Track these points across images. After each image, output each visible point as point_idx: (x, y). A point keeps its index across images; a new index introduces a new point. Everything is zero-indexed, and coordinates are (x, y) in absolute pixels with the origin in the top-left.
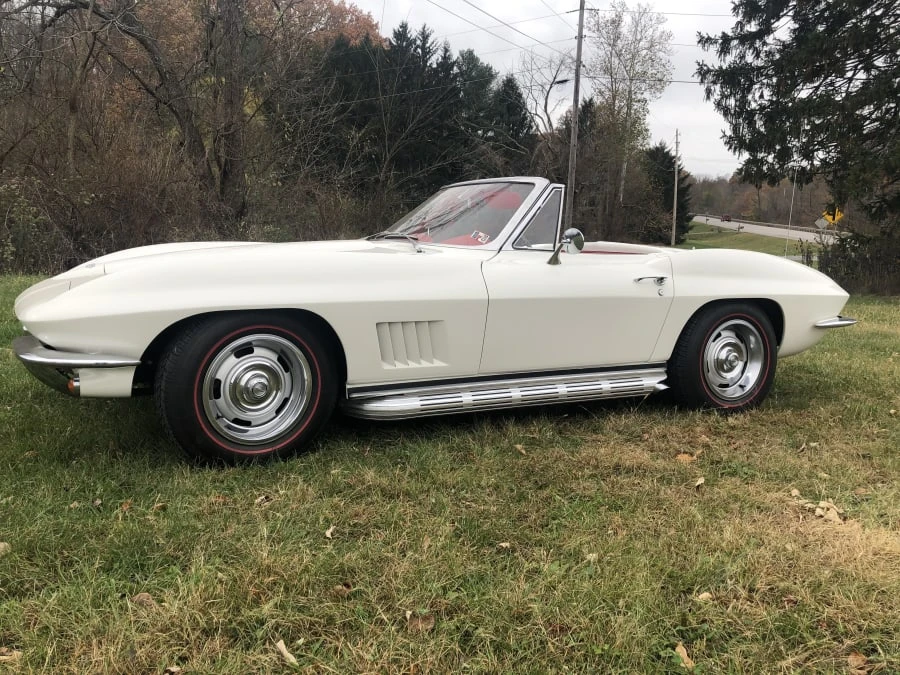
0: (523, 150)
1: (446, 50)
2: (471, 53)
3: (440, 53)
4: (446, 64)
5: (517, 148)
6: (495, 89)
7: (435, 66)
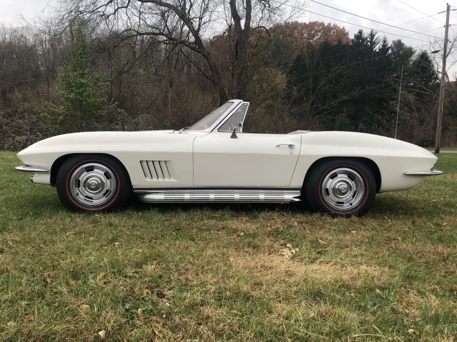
0: (429, 92)
1: (385, 41)
2: (399, 41)
3: (381, 43)
4: (385, 48)
5: (425, 90)
6: (414, 59)
7: (378, 50)
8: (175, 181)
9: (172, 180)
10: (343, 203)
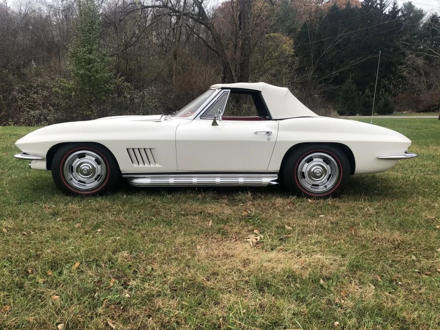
0: (438, 55)
1: (395, 4)
2: (410, 4)
3: (391, 6)
4: (395, 11)
5: (434, 54)
6: (425, 22)
7: (387, 13)
8: (160, 166)
9: (157, 165)
10: (318, 185)
